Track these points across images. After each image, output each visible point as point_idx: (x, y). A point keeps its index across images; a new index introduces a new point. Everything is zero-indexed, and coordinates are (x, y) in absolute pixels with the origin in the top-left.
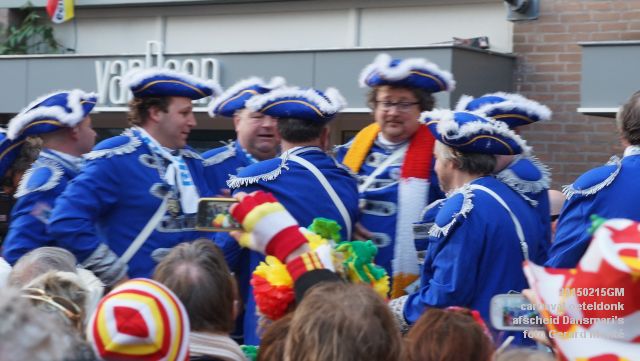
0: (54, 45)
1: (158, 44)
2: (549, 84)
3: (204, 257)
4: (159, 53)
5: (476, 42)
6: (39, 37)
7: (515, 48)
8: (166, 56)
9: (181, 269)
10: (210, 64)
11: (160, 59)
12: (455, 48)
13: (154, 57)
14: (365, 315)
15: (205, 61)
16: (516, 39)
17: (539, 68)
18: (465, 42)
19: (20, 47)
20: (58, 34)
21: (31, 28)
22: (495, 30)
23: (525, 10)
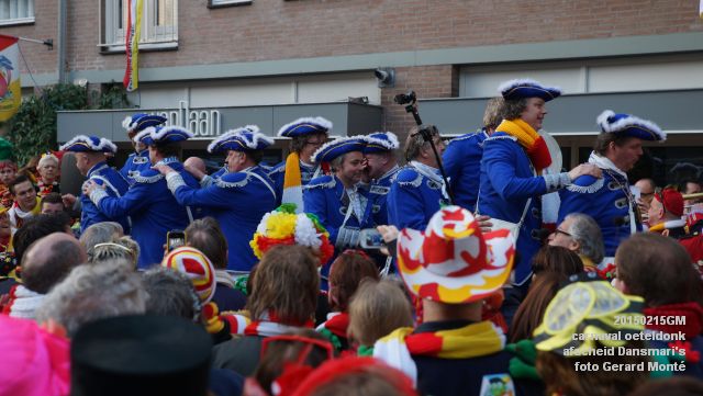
0: (128, 104)
1: (186, 102)
2: (401, 122)
3: (209, 227)
4: (186, 108)
5: (361, 99)
6: (119, 100)
7: (382, 102)
8: (191, 110)
9: (197, 235)
10: (215, 113)
11: (187, 111)
12: (349, 103)
13: (184, 110)
14: (299, 263)
15: (212, 112)
16: (382, 98)
17: (396, 113)
18: (355, 99)
19: (108, 105)
20: (129, 98)
21: (114, 94)
22: (372, 93)
23: (387, 82)
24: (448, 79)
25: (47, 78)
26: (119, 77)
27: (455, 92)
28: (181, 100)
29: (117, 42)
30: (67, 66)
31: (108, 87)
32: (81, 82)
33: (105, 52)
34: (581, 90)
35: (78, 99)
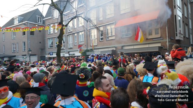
10: (101, 52)
19: (91, 51)
20: (94, 50)
21: (92, 50)
22: (114, 49)
23: (116, 48)
24: (121, 47)
25: (85, 49)
26: (92, 48)
27: (122, 48)
28: (97, 50)
29: (92, 45)
30: (87, 48)
31: (91, 49)
32: (88, 49)
33: (91, 46)
34: (133, 48)
35: (88, 51)
